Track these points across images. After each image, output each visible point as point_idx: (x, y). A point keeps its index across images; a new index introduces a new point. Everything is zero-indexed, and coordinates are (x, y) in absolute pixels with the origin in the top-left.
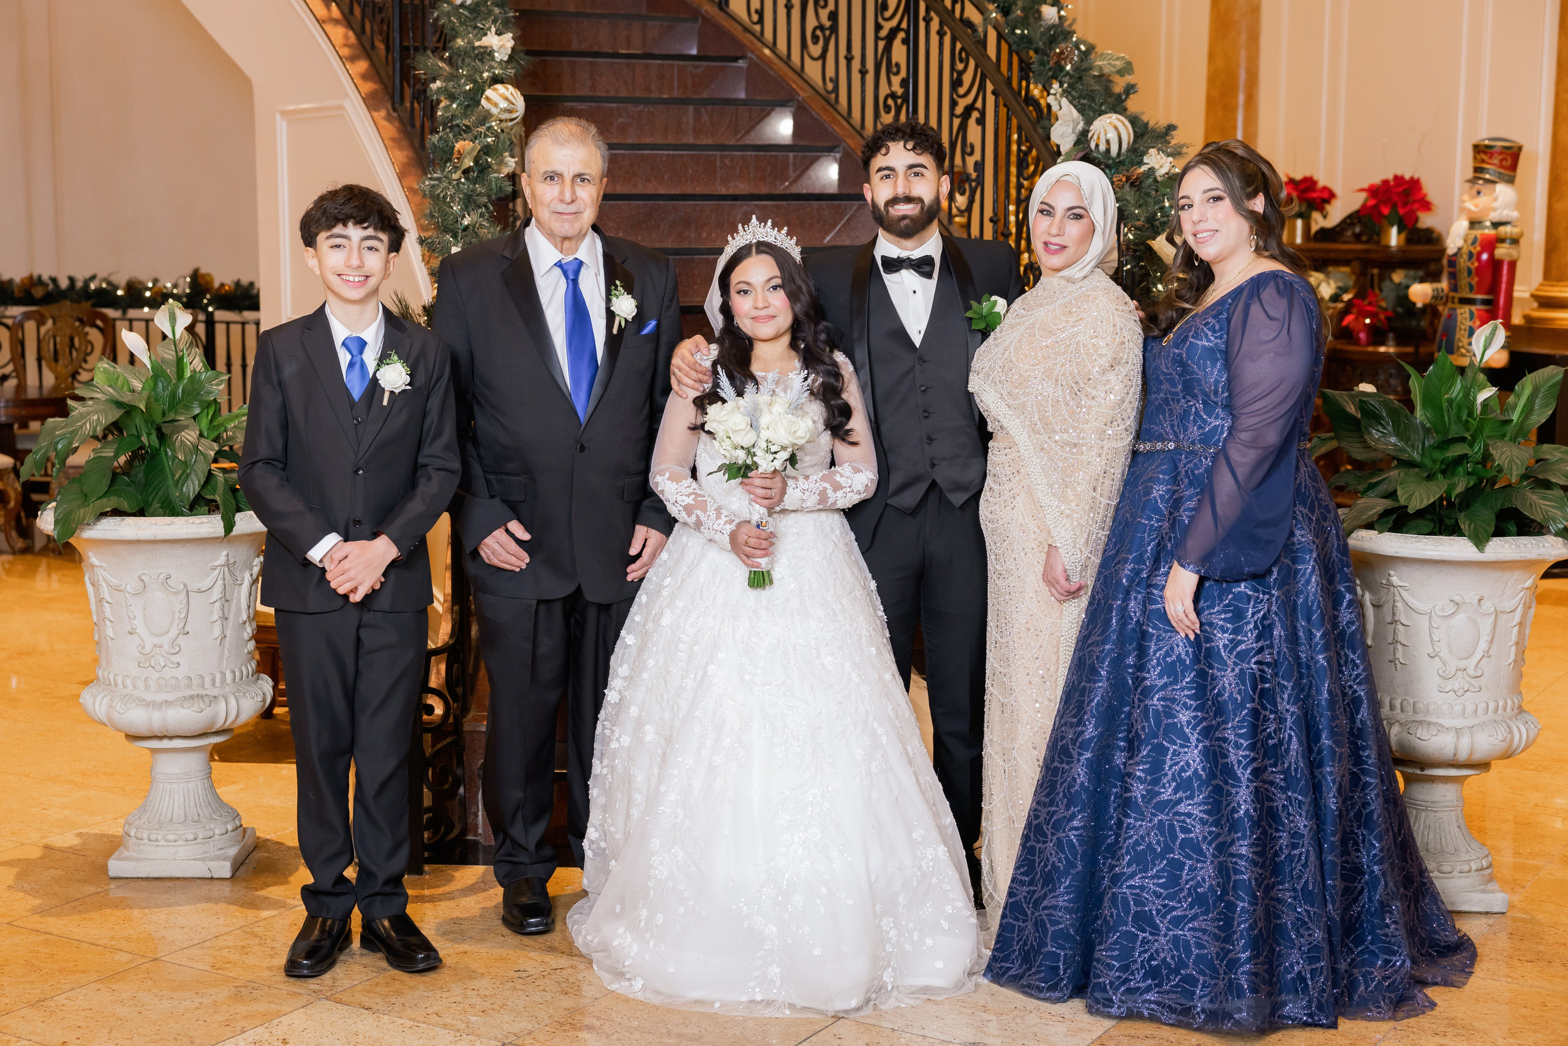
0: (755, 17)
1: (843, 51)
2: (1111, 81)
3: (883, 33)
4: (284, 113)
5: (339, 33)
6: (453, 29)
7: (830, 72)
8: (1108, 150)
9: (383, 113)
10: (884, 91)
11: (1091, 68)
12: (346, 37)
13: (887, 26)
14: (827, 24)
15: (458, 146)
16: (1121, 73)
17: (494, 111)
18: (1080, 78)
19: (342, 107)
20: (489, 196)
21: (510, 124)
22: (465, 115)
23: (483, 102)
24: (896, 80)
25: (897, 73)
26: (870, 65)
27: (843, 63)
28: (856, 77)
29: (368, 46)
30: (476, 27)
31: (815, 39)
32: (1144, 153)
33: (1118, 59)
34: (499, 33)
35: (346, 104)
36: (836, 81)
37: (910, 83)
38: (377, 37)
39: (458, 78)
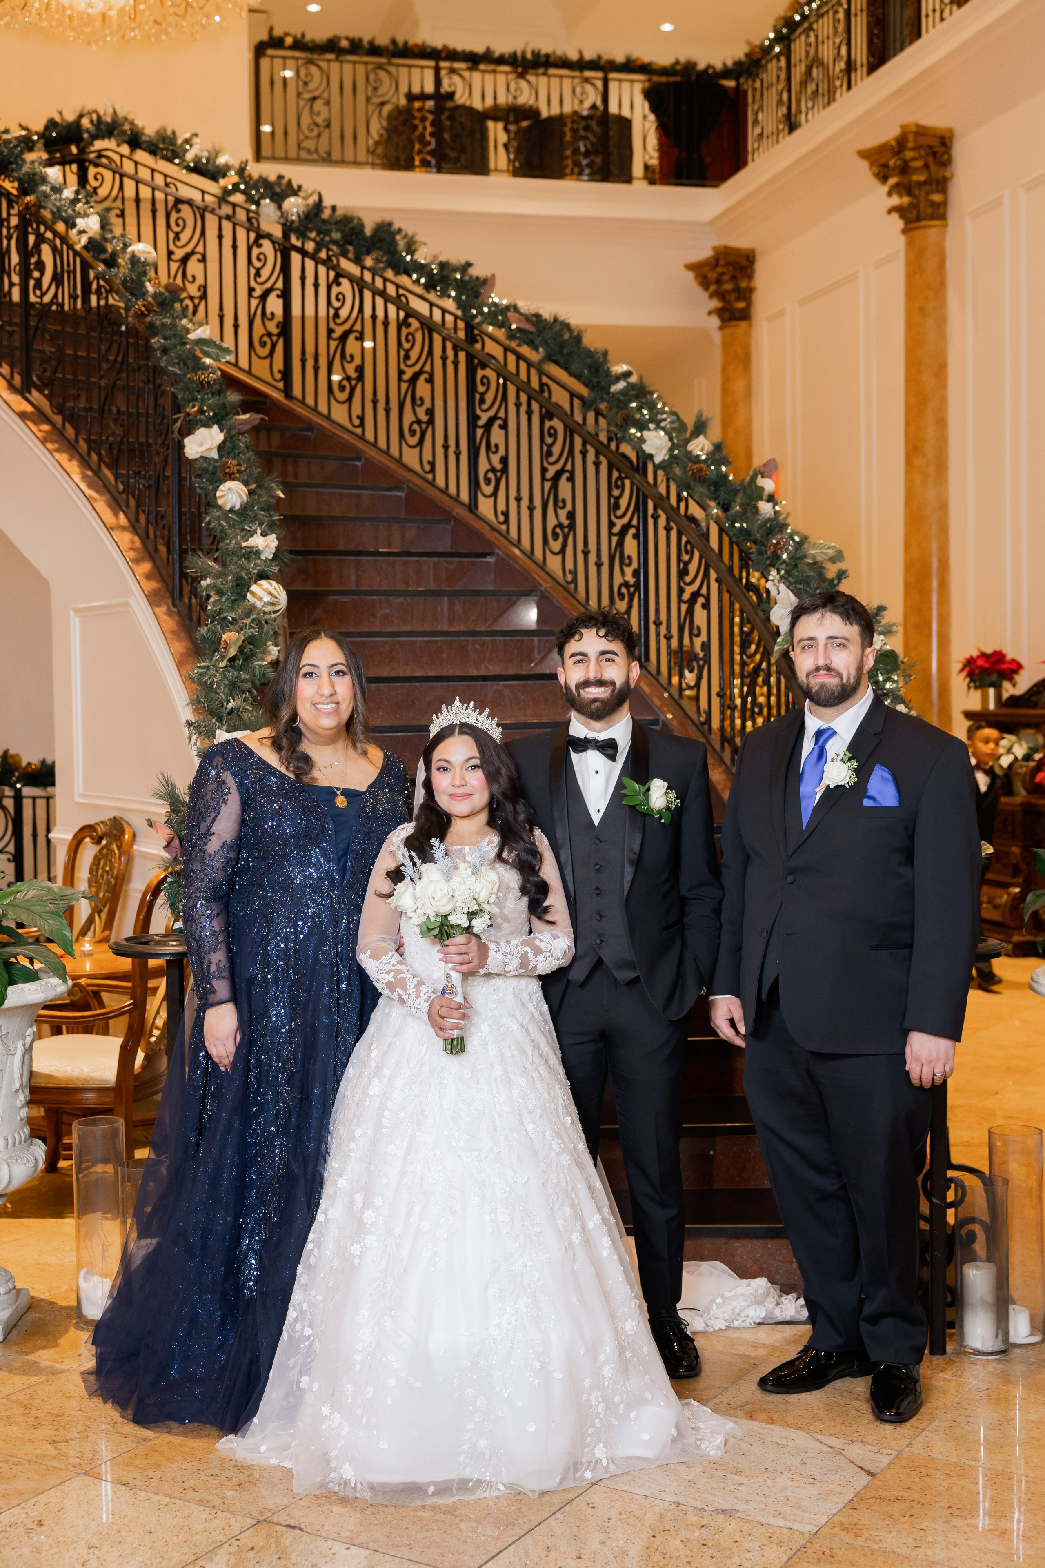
0: (501, 518)
1: (580, 546)
2: (824, 568)
3: (616, 530)
5: (126, 538)
6: (222, 531)
7: (569, 565)
9: (164, 609)
10: (618, 580)
11: (805, 557)
12: (132, 542)
13: (619, 524)
14: (566, 522)
15: (225, 637)
16: (833, 560)
17: (259, 604)
18: (796, 566)
19: (127, 604)
20: (253, 682)
21: (273, 616)
22: (232, 609)
23: (249, 596)
24: (629, 571)
25: (629, 565)
26: (605, 558)
27: (580, 556)
28: (593, 569)
29: (151, 549)
30: (243, 529)
31: (555, 536)
33: (829, 548)
34: (264, 534)
35: (132, 601)
36: (574, 572)
37: (641, 572)
38: (160, 541)
39: (226, 575)
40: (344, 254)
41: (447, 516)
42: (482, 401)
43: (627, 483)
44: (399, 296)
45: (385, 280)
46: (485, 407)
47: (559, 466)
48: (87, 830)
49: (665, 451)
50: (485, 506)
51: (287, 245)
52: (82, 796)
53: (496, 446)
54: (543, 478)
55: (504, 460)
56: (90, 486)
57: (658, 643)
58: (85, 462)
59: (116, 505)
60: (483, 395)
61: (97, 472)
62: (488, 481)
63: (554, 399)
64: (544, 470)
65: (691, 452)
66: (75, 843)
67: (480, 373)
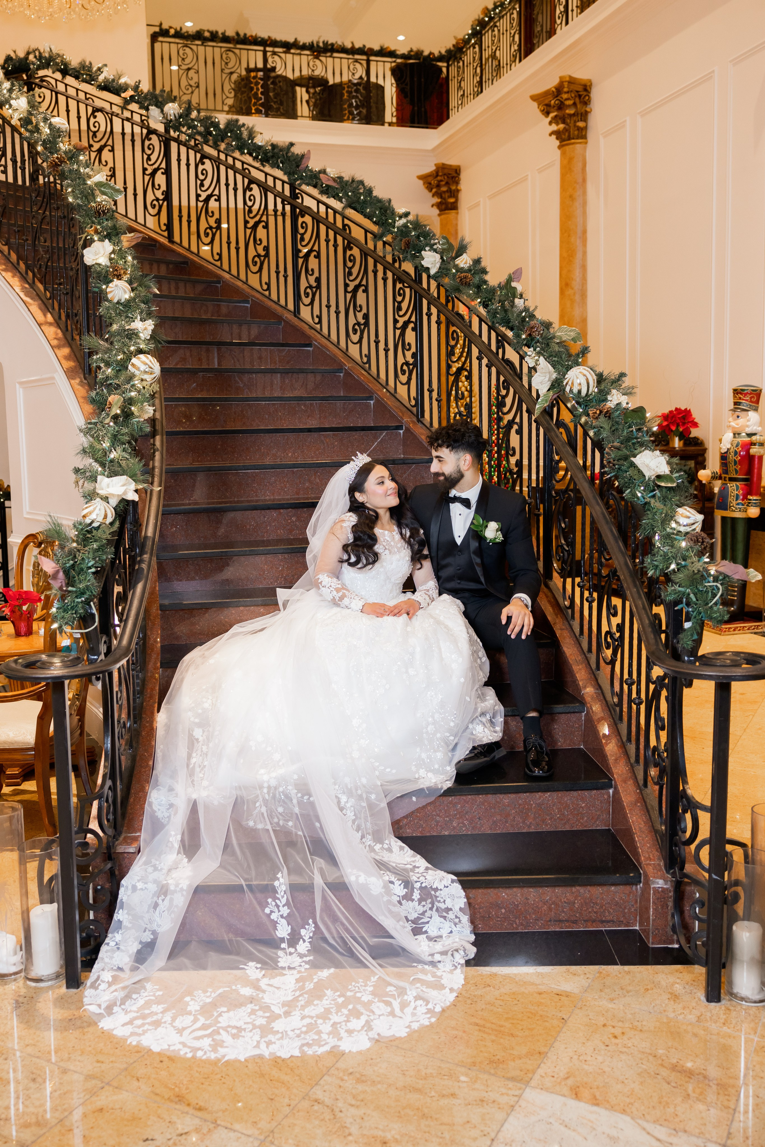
0: (317, 320)
1: (373, 338)
2: (570, 346)
3: (399, 325)
4: (21, 383)
5: (52, 331)
6: (110, 318)
7: (365, 351)
8: (580, 392)
9: (78, 381)
10: (401, 360)
11: (553, 338)
12: (57, 334)
13: (401, 321)
14: (362, 321)
15: (110, 399)
16: (576, 340)
17: (137, 373)
18: (548, 345)
19: (53, 378)
20: (132, 435)
21: (149, 382)
22: (117, 377)
23: (130, 367)
24: (409, 354)
25: (409, 350)
26: (391, 346)
27: (373, 345)
28: (382, 353)
29: (69, 338)
30: (127, 317)
31: (355, 331)
32: (608, 393)
33: (571, 331)
34: (143, 320)
35: (56, 376)
36: (368, 356)
37: (418, 356)
38: (75, 333)
39: (111, 350)
40: (206, 142)
41: (279, 318)
42: (302, 239)
43: (407, 291)
44: (244, 169)
45: (234, 159)
46: (304, 243)
47: (357, 282)
48: (31, 537)
49: (438, 266)
50: (305, 313)
51: (167, 136)
52: (28, 513)
53: (312, 270)
54: (346, 291)
55: (318, 280)
56: (26, 295)
57: (431, 404)
58: (24, 278)
59: (46, 307)
60: (302, 235)
61: (32, 285)
62: (307, 295)
63: (353, 234)
64: (346, 285)
65: (457, 265)
66: (23, 547)
67: (301, 220)
